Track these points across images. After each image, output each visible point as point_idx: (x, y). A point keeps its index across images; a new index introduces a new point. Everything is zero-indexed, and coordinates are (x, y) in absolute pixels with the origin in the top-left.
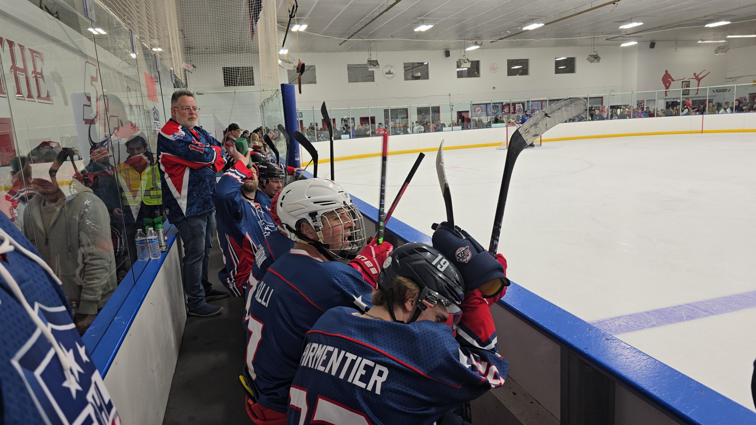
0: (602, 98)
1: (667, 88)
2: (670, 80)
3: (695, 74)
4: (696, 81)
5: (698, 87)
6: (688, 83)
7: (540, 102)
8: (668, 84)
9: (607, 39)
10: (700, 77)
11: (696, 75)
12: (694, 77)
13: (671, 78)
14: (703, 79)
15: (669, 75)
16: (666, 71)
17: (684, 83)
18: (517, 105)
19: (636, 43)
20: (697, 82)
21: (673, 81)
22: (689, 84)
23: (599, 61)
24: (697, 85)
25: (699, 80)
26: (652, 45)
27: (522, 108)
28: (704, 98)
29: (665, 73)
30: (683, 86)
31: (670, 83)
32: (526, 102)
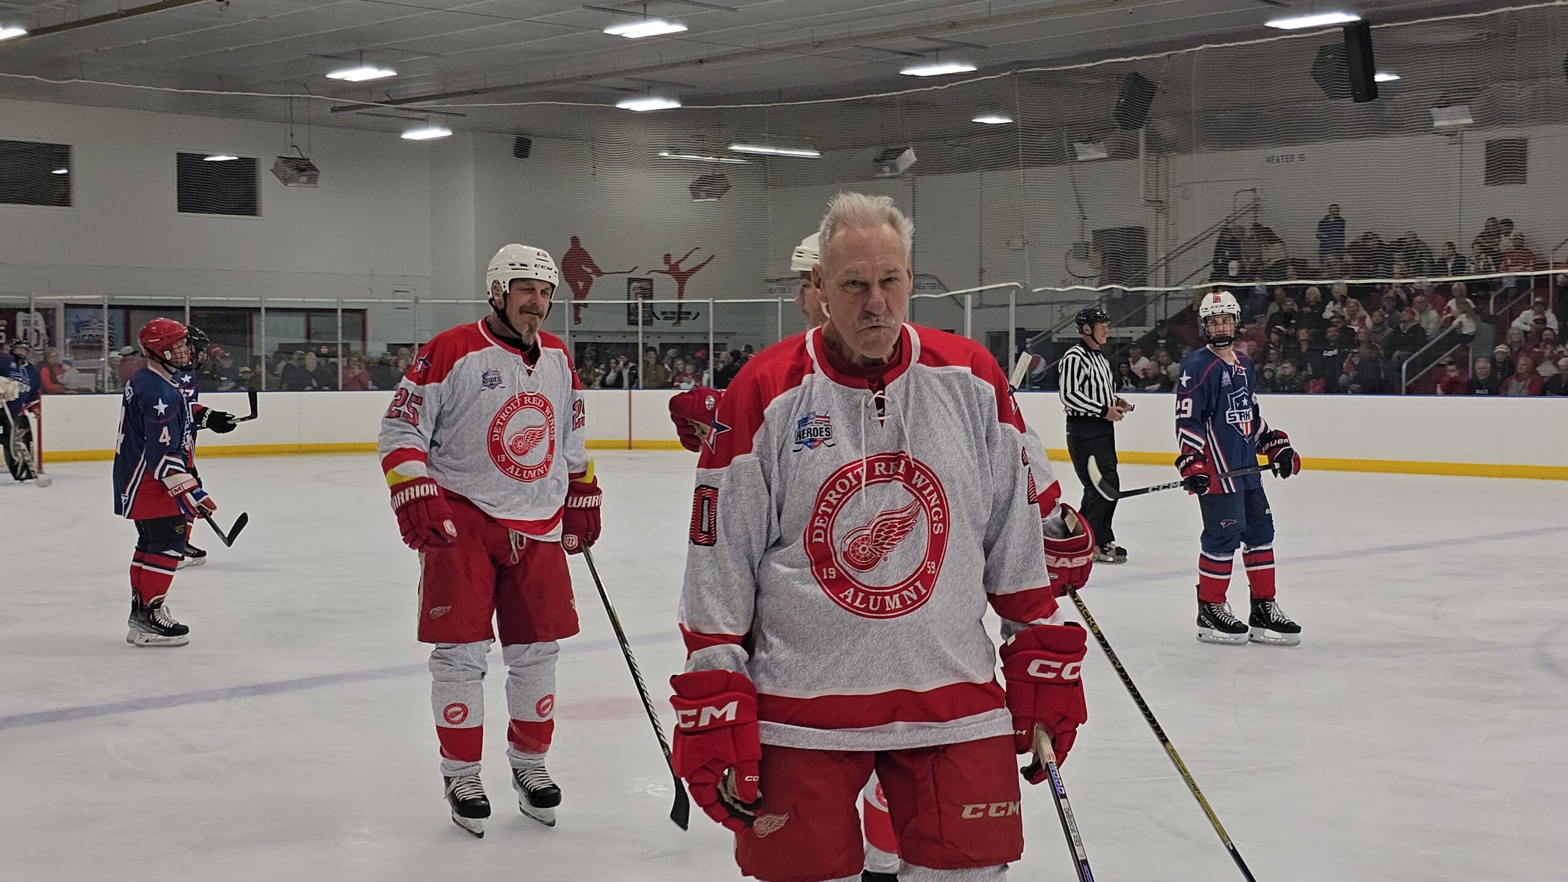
0: (362, 312)
1: (580, 294)
2: (589, 270)
3: (667, 258)
4: (672, 282)
5: (680, 296)
6: (645, 284)
7: (121, 312)
8: (581, 284)
9: (334, 110)
10: (684, 267)
11: (673, 262)
12: (666, 268)
13: (590, 263)
14: (694, 275)
15: (585, 253)
16: (575, 241)
17: (635, 284)
18: (21, 316)
19: (447, 133)
20: (675, 284)
21: (599, 273)
22: (651, 289)
23: (313, 179)
24: (677, 291)
25: (682, 278)
26: (522, 148)
27: (42, 330)
28: (700, 340)
29: (569, 246)
30: (632, 293)
31: (589, 282)
32: (62, 306)
